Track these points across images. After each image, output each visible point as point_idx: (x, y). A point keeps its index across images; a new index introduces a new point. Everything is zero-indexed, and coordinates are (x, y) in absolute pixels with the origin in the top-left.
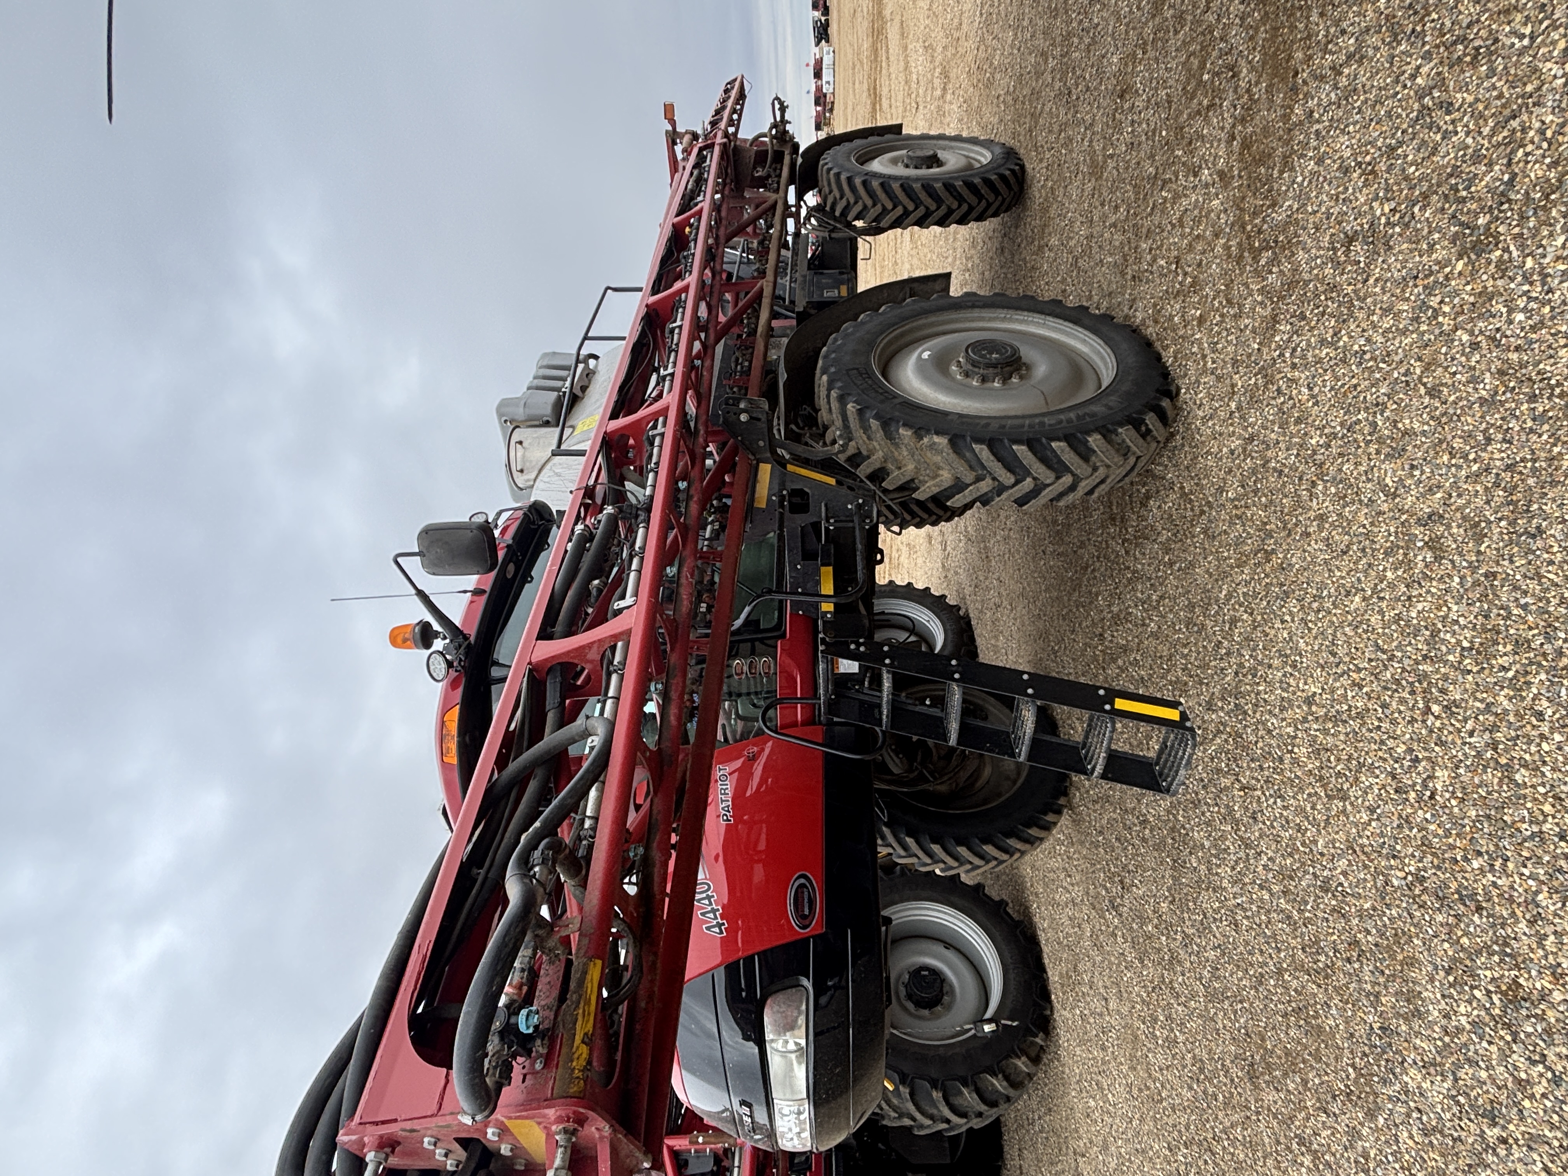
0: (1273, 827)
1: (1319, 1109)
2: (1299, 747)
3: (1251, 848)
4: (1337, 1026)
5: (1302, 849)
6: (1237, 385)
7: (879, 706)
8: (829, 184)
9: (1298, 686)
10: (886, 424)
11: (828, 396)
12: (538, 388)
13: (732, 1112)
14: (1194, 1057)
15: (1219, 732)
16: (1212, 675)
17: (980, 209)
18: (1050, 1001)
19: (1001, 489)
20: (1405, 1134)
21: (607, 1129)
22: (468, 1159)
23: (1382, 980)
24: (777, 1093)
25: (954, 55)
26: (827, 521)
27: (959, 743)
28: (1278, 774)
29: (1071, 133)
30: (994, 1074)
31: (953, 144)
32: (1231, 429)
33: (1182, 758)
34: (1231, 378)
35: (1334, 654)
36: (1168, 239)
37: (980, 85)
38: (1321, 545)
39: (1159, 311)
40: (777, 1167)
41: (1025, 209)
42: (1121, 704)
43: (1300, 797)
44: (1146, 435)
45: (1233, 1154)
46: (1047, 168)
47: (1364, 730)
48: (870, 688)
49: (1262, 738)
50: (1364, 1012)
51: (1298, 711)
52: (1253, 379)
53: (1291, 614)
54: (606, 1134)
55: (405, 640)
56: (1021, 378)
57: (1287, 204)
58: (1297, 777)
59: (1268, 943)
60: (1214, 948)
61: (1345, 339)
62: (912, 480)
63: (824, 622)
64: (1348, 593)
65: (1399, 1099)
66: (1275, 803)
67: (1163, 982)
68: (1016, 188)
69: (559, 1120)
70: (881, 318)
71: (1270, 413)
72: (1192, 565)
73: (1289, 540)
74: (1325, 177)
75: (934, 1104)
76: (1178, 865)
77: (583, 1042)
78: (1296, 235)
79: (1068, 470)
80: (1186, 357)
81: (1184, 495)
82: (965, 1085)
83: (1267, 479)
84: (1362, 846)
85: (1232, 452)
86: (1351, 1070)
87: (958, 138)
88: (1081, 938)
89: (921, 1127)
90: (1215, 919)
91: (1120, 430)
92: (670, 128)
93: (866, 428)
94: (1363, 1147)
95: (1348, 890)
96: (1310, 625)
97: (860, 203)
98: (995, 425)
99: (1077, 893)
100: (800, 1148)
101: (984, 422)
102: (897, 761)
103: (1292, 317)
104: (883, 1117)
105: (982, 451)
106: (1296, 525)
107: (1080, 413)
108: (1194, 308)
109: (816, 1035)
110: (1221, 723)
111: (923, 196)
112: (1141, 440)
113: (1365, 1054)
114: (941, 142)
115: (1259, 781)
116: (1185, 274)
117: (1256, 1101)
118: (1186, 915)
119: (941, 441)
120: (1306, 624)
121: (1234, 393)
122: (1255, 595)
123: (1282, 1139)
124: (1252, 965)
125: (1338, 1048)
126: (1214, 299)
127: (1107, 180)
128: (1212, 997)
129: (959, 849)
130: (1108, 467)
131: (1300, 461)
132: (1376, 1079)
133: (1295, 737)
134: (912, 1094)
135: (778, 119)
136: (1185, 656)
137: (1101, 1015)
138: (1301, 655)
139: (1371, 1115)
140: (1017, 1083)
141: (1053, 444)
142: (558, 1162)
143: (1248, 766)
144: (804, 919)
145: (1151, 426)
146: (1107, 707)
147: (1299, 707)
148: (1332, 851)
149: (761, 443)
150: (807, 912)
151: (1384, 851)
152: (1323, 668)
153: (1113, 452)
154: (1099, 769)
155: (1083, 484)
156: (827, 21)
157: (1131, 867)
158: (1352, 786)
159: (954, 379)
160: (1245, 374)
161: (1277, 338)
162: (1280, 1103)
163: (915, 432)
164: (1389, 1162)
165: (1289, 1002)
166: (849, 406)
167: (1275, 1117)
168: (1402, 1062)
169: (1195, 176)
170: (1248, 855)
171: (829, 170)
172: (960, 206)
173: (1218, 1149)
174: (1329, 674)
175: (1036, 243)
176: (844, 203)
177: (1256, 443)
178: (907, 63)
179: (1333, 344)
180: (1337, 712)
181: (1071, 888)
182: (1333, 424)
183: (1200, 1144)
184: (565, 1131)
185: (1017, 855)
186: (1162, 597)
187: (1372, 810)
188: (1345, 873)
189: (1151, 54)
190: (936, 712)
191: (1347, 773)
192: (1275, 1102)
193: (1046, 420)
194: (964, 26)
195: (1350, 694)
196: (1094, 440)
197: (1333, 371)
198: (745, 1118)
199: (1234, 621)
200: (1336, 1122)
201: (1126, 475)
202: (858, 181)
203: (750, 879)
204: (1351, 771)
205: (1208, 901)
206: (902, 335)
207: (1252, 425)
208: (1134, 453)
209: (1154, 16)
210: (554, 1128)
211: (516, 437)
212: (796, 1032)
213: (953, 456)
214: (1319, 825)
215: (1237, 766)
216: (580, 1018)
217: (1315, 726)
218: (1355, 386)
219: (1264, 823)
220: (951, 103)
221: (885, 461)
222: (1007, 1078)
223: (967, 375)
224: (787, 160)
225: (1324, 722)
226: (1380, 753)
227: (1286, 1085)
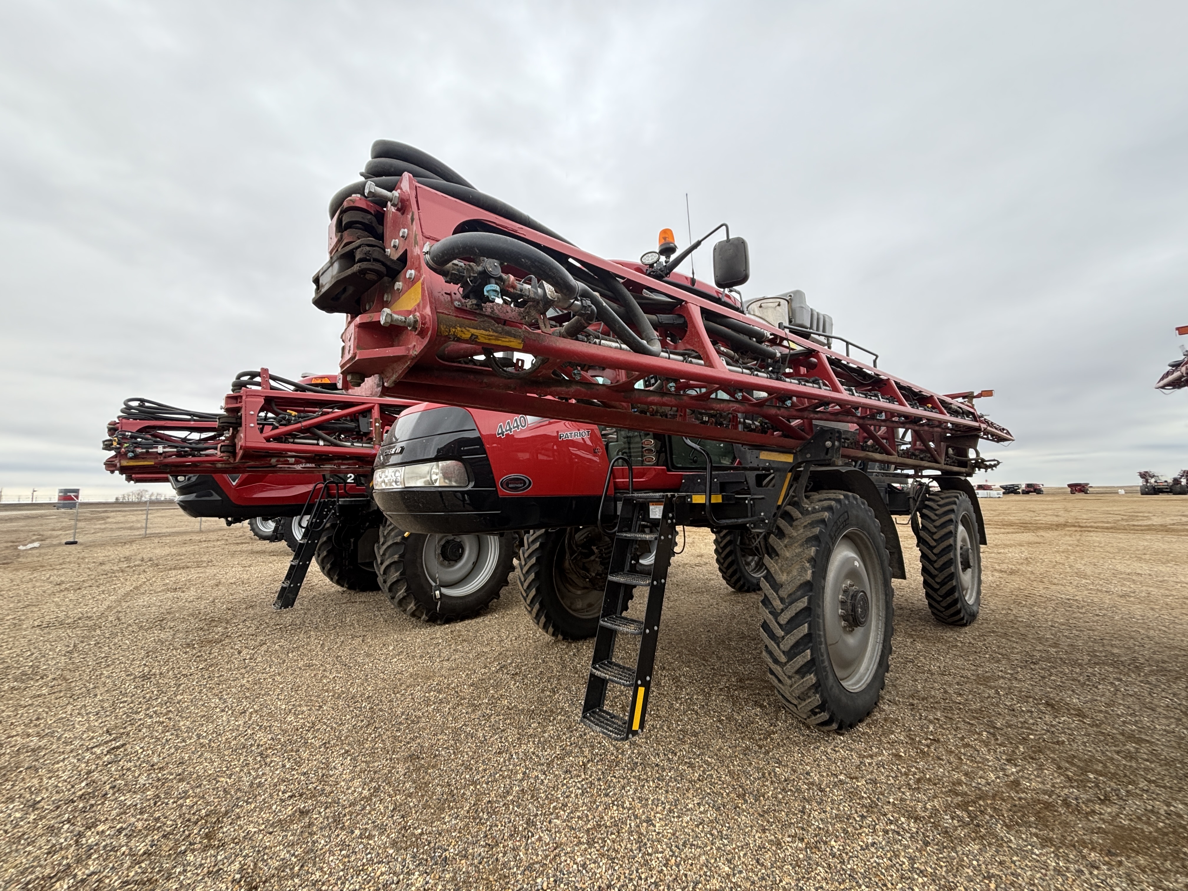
0: (563, 786)
1: (396, 804)
2: (617, 810)
3: (548, 768)
4: (445, 823)
5: (552, 806)
6: (858, 781)
7: (630, 531)
8: (947, 498)
9: (657, 813)
10: (816, 539)
11: (830, 499)
12: (812, 315)
13: (395, 442)
14: (420, 717)
15: (617, 749)
16: (653, 747)
17: (935, 596)
18: (445, 623)
19: (775, 614)
20: (383, 870)
21: (415, 353)
22: (392, 260)
23: (476, 861)
24: (408, 468)
25: (1029, 579)
26: (751, 499)
27: (609, 581)
28: (597, 792)
29: (1003, 662)
30: (406, 591)
31: (976, 579)
32: (825, 774)
33: (607, 729)
34: (862, 778)
35: (684, 845)
36: (950, 734)
37: (1014, 597)
38: (758, 842)
39: (894, 723)
40: (359, 467)
41: (934, 625)
42: (641, 691)
43: (584, 808)
44: (813, 712)
45: (367, 740)
46: (970, 643)
47: (637, 865)
48: (640, 525)
49: (619, 782)
50: (455, 845)
51: (641, 811)
52: (865, 796)
53: (705, 812)
54: (411, 353)
55: (665, 238)
56: (845, 627)
57: (1012, 838)
58: (597, 807)
59: (491, 775)
60: (484, 736)
61: (920, 880)
62: (777, 555)
63: (684, 497)
64: (729, 861)
65: (404, 866)
66: (579, 788)
67: (461, 699)
68: (950, 620)
69: (423, 317)
70: (877, 534)
71: (845, 807)
72: (723, 737)
73: (756, 815)
74: (1046, 875)
75: (391, 555)
76: (531, 714)
77: (472, 335)
78: (990, 844)
79: (790, 659)
80: (867, 742)
81: (769, 734)
82: (401, 574)
83: (795, 800)
84: (559, 855)
85: (808, 773)
86: (420, 831)
87: (980, 582)
88: (482, 645)
89: (379, 548)
90: (501, 738)
91: (818, 696)
92: (975, 394)
93: (813, 524)
94: (375, 835)
95: (529, 841)
96: (701, 827)
97: (936, 518)
98: (819, 611)
99: (507, 644)
100: (375, 482)
101: (821, 604)
102: (582, 538)
103: (923, 834)
104: (384, 526)
105: (803, 603)
106: (768, 822)
107: (828, 669)
108: (905, 751)
109: (440, 492)
110: (623, 752)
111: (944, 559)
112: (810, 709)
113: (430, 843)
114: (976, 571)
115: (591, 777)
116: (928, 746)
117: (398, 759)
118: (502, 717)
119: (809, 576)
120: (701, 823)
121: (851, 778)
122: (713, 784)
123: (377, 776)
124: (477, 762)
125: (432, 823)
126: (917, 768)
127: (977, 688)
128: (456, 732)
129: (533, 574)
130: (791, 686)
131: (815, 830)
132: (415, 850)
133: (623, 808)
134: (396, 543)
135: (988, 463)
136: (662, 727)
137: (440, 656)
138: (679, 817)
139: (394, 844)
140: (402, 603)
141: (809, 651)
142: (396, 316)
143: (599, 769)
144: (506, 484)
145: (818, 715)
146: (639, 682)
147: (644, 812)
148: (553, 830)
149: (808, 456)
150: (510, 486)
151: (558, 874)
152: (674, 834)
153: (803, 690)
154: (597, 673)
155: (779, 668)
156: (1019, 493)
157: (526, 681)
158: (597, 850)
159: (842, 583)
160: (868, 789)
161: (903, 819)
162: (398, 776)
163: (813, 558)
164: (367, 855)
165: (457, 788)
166: (826, 514)
167: (390, 772)
168: (426, 873)
169: (1007, 760)
170: (543, 765)
171: (957, 497)
172: (938, 583)
173: (369, 731)
174: (670, 839)
175: (913, 633)
176: (935, 506)
177: (820, 793)
178: (1011, 546)
179: (912, 870)
180: (645, 844)
181: (509, 639)
182: (851, 862)
183: (372, 718)
184: (416, 322)
185: (529, 609)
186: (697, 713)
187: (584, 866)
188: (540, 839)
189: (1091, 730)
190: (627, 568)
191: (606, 848)
192: (397, 773)
193: (823, 646)
194: (1054, 587)
195: (660, 855)
196: (811, 678)
197: (892, 867)
198: (394, 450)
199: (691, 765)
200: (389, 817)
201: (783, 696)
202: (952, 516)
203: (522, 451)
204: (608, 851)
205: (512, 734)
206: (867, 548)
207: (831, 791)
208: (800, 704)
209: (1123, 734)
210: (417, 314)
211: (783, 302)
212: (442, 480)
213: (798, 583)
214: (569, 821)
215: (598, 761)
216: (487, 333)
217: (633, 824)
218: (885, 885)
219: (564, 779)
220: (993, 576)
221: (790, 537)
222: (404, 598)
223: (845, 591)
224: (963, 470)
225: (637, 832)
226: (622, 877)
227: (408, 782)
